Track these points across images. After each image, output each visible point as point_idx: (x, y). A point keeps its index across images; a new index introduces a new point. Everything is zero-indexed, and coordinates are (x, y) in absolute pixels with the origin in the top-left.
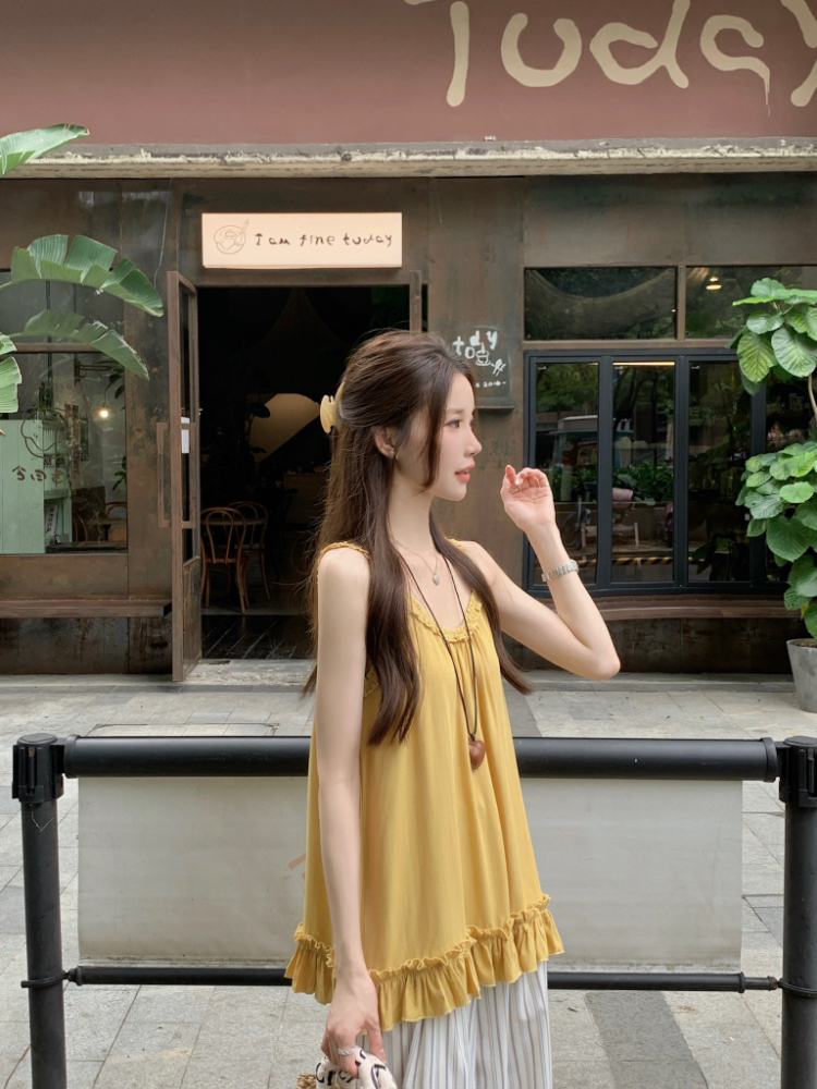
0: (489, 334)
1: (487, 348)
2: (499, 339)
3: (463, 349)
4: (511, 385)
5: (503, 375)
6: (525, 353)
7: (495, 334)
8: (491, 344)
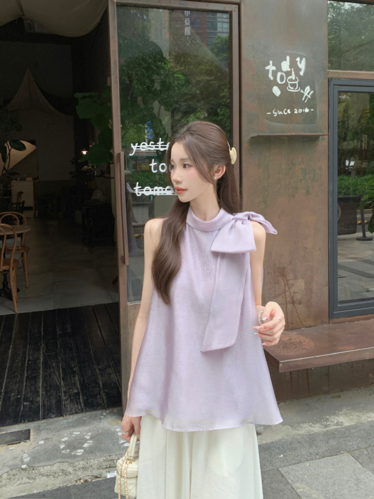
0: (298, 59)
1: (297, 74)
2: (307, 66)
3: (275, 73)
4: (318, 112)
5: (311, 103)
6: (330, 80)
7: (304, 60)
8: (300, 70)
